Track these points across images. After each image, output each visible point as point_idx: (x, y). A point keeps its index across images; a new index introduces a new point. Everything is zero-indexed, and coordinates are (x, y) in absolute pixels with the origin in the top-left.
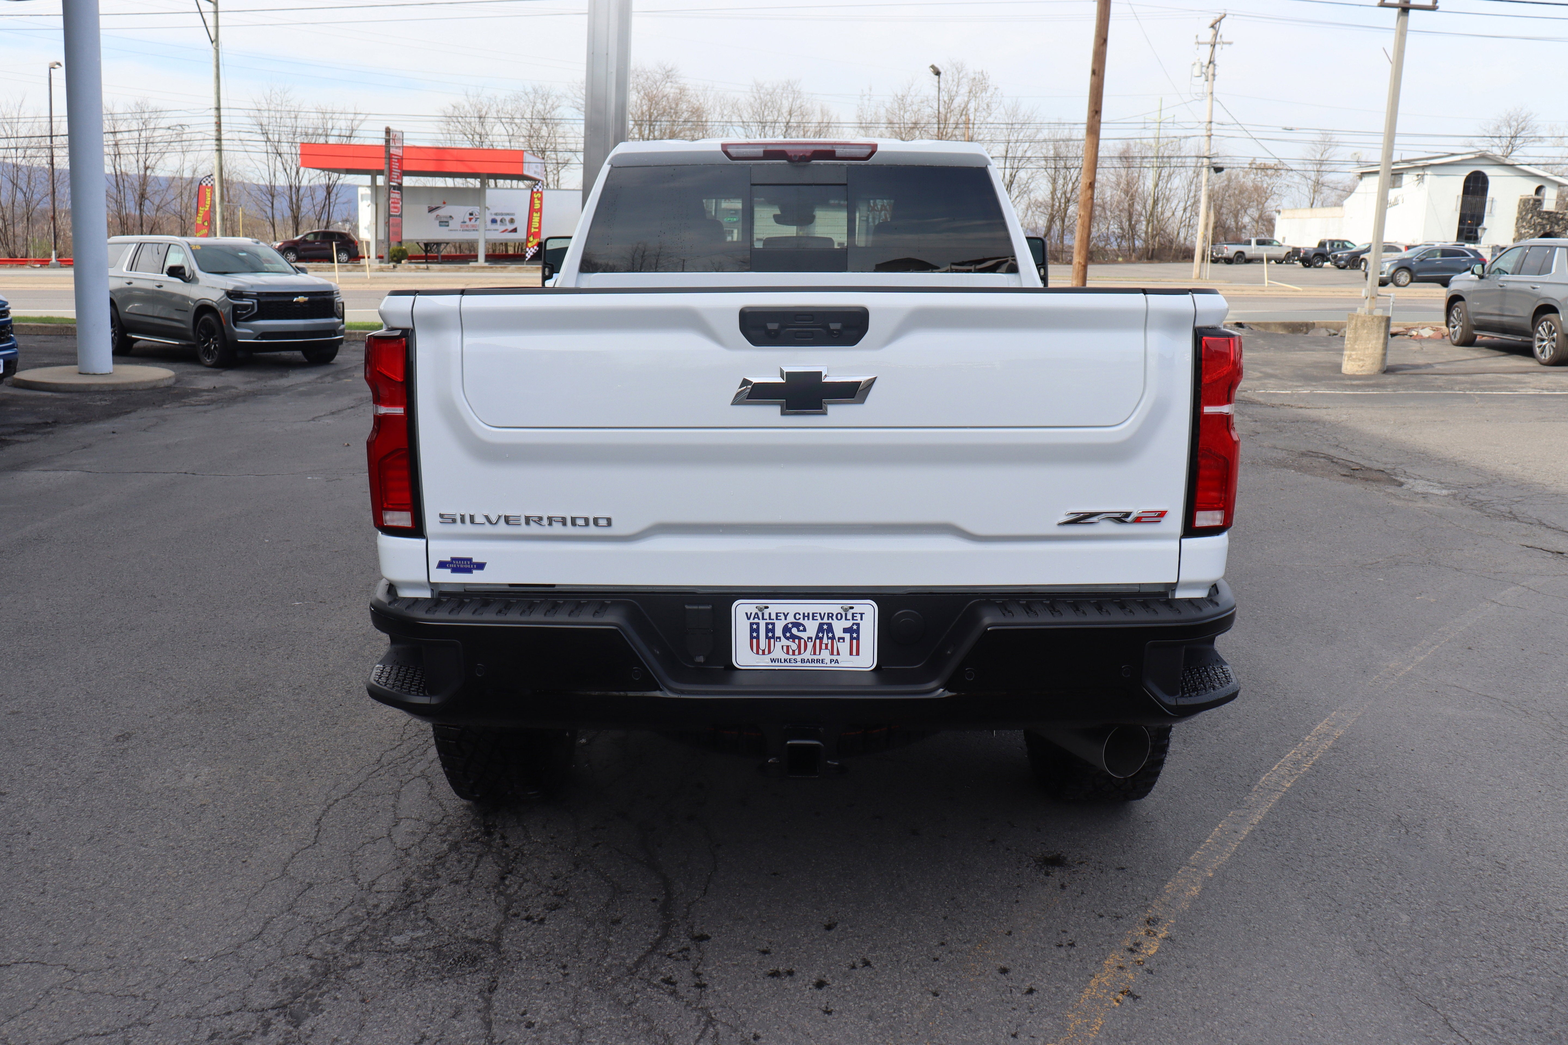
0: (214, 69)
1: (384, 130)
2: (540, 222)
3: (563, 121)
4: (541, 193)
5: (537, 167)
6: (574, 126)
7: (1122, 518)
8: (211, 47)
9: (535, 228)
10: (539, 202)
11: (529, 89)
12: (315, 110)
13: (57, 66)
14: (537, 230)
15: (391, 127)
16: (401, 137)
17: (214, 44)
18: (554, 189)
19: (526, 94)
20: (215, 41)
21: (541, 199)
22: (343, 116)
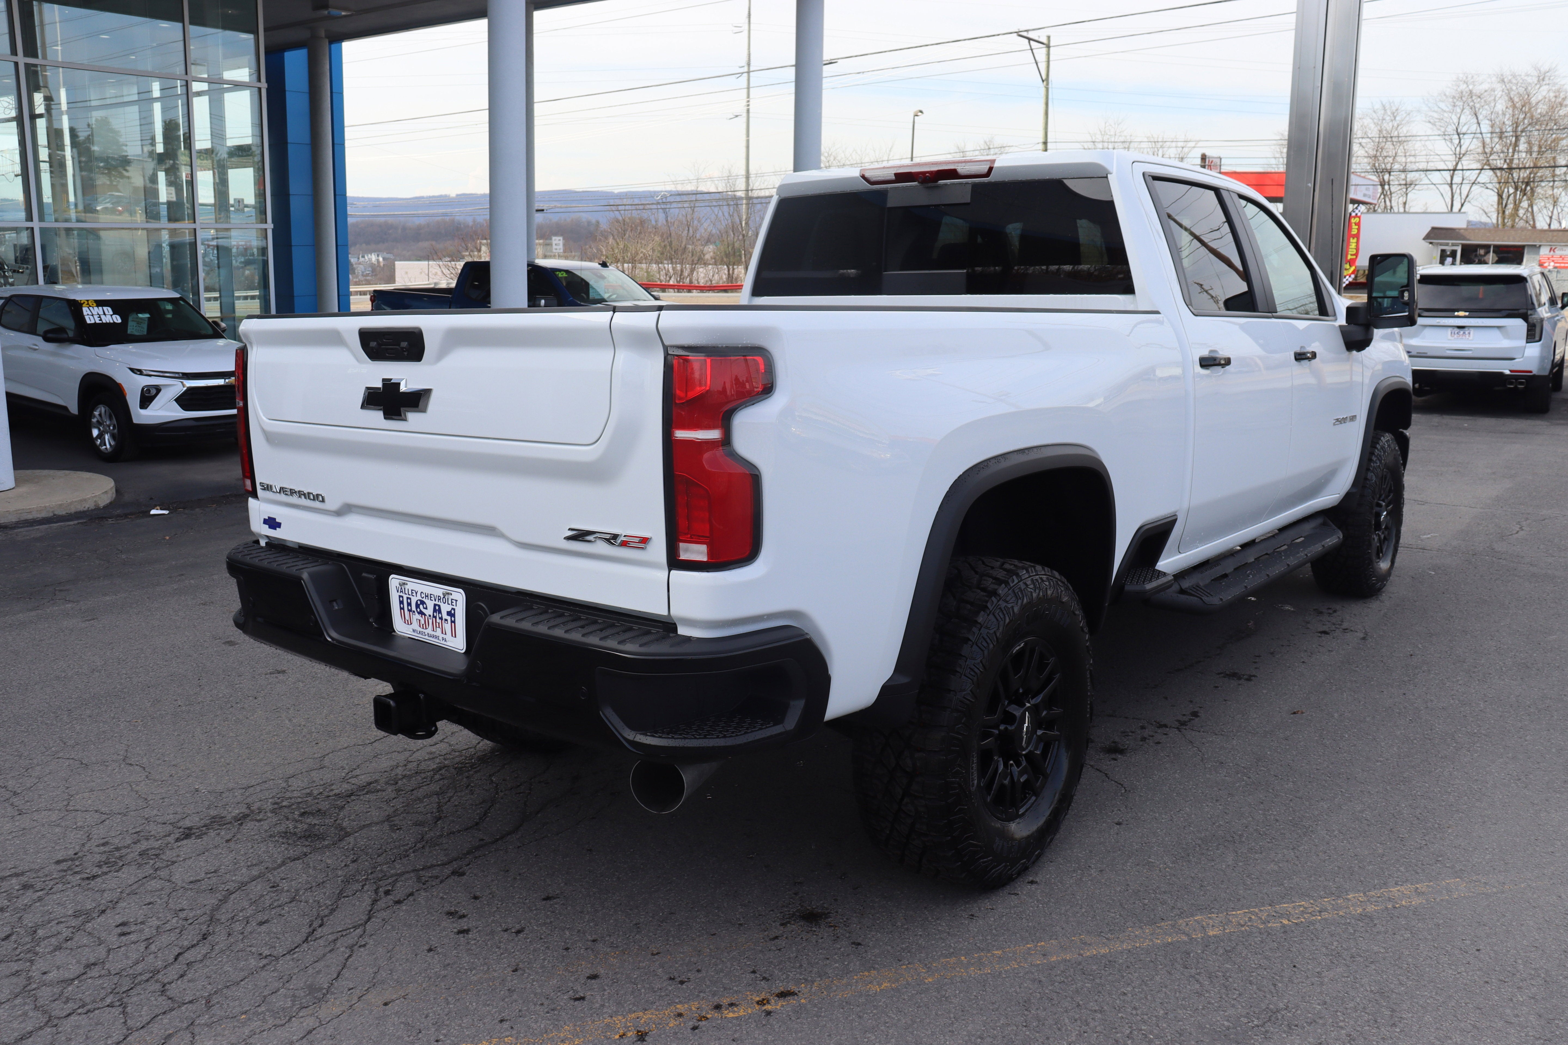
0: (1043, 106)
1: (1200, 156)
2: (1357, 249)
3: (1408, 139)
4: (1359, 217)
5: (1367, 189)
6: (1428, 143)
7: (612, 539)
8: (1042, 86)
9: (1352, 255)
10: (1357, 227)
11: (1378, 106)
12: (1146, 140)
13: (920, 114)
14: (1354, 257)
15: (1207, 154)
16: (1219, 163)
17: (1045, 83)
18: (1399, 213)
19: (1375, 112)
20: (1046, 80)
21: (1358, 224)
22: (1174, 144)
